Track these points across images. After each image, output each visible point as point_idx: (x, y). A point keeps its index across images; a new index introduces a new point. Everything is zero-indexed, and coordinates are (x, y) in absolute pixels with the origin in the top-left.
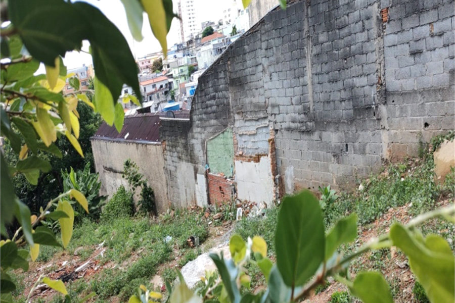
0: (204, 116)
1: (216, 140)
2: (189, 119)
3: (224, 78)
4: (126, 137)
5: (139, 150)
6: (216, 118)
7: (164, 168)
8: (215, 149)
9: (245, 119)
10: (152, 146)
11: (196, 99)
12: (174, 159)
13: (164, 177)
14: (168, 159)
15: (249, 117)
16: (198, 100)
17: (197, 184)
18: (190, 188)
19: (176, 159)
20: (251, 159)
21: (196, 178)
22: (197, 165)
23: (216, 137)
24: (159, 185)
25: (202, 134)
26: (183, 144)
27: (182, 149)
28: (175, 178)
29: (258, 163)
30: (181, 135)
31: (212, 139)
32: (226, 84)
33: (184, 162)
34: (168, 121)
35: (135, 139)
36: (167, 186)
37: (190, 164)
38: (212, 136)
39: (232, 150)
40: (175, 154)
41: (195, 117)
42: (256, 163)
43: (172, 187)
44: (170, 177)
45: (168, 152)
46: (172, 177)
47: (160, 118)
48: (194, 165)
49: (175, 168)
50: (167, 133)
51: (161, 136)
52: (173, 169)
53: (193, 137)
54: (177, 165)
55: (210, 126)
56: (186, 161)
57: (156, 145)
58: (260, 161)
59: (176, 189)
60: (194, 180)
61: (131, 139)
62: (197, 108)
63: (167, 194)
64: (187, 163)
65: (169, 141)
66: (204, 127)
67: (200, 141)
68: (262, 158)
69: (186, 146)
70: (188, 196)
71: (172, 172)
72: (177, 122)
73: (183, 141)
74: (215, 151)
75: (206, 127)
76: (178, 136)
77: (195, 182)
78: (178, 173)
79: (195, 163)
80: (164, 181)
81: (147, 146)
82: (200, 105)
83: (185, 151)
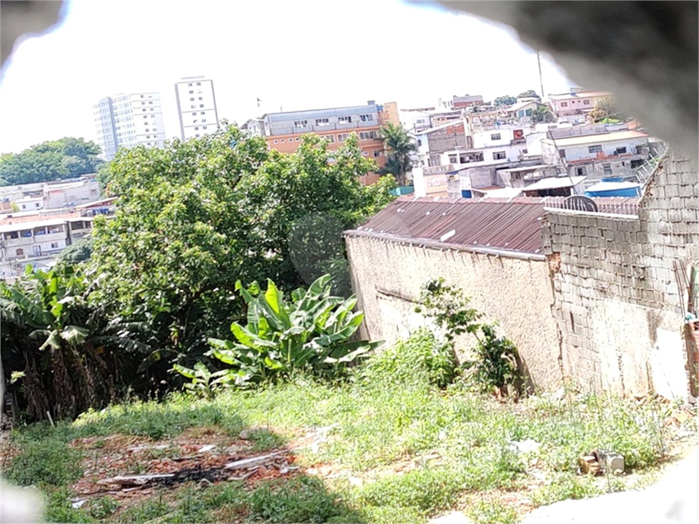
0: (688, 215)
2: (637, 217)
4: (444, 238)
5: (477, 266)
7: (552, 306)
10: (519, 260)
11: (662, 177)
12: (584, 292)
13: (551, 324)
14: (563, 290)
16: (667, 180)
17: (658, 348)
18: (633, 355)
19: (592, 293)
21: (654, 336)
22: (657, 311)
24: (537, 340)
25: (680, 249)
26: (615, 263)
27: (613, 275)
28: (584, 330)
30: (610, 244)
33: (616, 300)
34: (568, 217)
35: (472, 243)
36: (560, 344)
37: (634, 305)
40: (590, 282)
41: (654, 215)
43: (576, 347)
44: (570, 326)
45: (567, 277)
46: (575, 324)
47: (546, 208)
48: (649, 309)
49: (587, 311)
50: (564, 239)
51: (547, 242)
52: (579, 311)
53: (645, 254)
54: (592, 304)
56: (622, 298)
57: (529, 260)
59: (587, 353)
60: (646, 338)
61: (461, 243)
62: (662, 195)
63: (560, 358)
64: (624, 304)
65: (569, 255)
66: (685, 236)
67: (668, 263)
69: (621, 269)
70: (626, 370)
71: (574, 315)
72: (596, 219)
73: (616, 259)
75: (691, 235)
76: (599, 247)
77: (649, 345)
78: (596, 322)
79: (650, 306)
80: (553, 332)
81: (503, 259)
82: (672, 191)
83: (619, 279)
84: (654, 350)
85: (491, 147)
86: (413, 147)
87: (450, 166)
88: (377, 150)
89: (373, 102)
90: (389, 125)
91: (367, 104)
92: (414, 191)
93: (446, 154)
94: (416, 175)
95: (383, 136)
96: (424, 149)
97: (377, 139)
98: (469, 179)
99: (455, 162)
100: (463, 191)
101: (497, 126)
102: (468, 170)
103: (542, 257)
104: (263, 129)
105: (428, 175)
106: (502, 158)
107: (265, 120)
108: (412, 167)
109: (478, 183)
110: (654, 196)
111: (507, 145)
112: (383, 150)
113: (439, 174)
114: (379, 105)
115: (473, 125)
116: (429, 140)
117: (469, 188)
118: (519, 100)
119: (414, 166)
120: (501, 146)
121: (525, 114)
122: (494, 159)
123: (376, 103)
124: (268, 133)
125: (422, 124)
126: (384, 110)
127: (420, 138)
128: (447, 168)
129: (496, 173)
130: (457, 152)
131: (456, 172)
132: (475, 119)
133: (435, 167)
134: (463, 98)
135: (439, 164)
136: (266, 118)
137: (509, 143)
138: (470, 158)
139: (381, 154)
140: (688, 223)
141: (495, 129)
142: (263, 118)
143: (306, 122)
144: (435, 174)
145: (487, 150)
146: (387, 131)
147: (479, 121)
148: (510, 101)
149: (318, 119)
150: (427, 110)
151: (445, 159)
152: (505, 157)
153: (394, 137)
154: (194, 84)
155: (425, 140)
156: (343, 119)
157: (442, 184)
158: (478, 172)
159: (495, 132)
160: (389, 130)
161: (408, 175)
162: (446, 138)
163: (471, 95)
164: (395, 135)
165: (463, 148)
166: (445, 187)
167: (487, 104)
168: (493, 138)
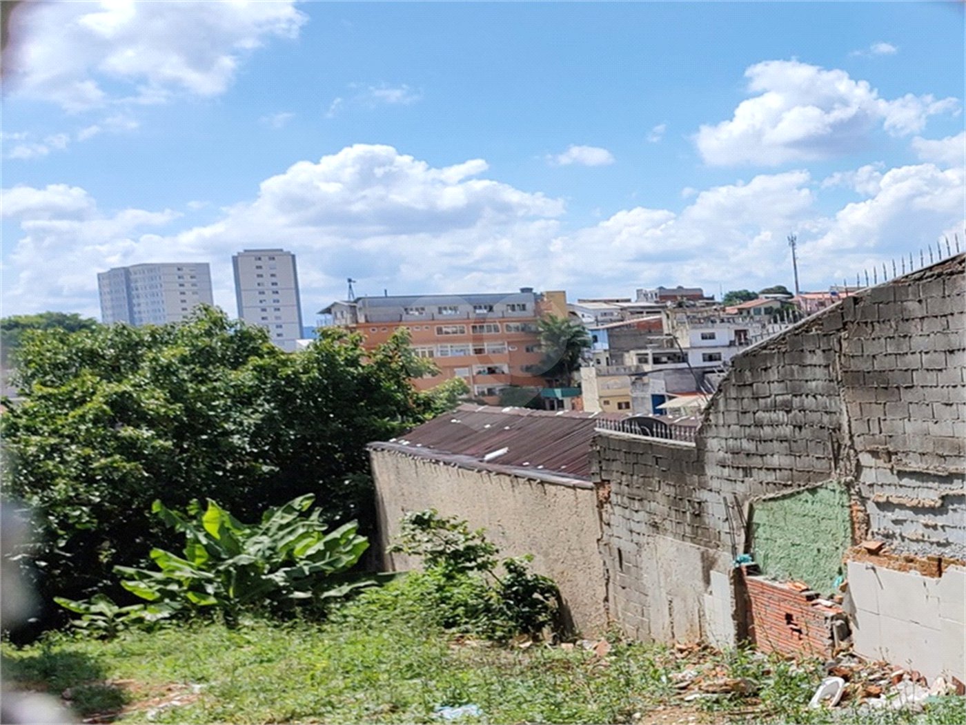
0: (749, 446)
1: (786, 502)
2: (694, 444)
3: (827, 366)
4: (490, 456)
5: (517, 491)
6: (791, 453)
7: (598, 540)
8: (782, 524)
9: (896, 468)
10: (563, 487)
11: (721, 402)
12: (634, 526)
13: (598, 561)
14: (612, 523)
15: (915, 465)
16: (726, 405)
17: (711, 593)
18: (684, 600)
19: (643, 528)
20: (911, 564)
21: (707, 581)
22: (711, 551)
23: (784, 497)
24: (581, 578)
25: (739, 483)
26: (669, 496)
27: (666, 509)
28: (633, 569)
29: (936, 579)
30: (664, 474)
31: (771, 499)
32: (831, 381)
33: (670, 538)
34: (621, 441)
35: (520, 465)
36: (607, 584)
37: (688, 544)
38: (774, 492)
39: (842, 533)
40: (642, 516)
41: (713, 444)
42: (927, 578)
43: (624, 588)
44: (617, 564)
45: (617, 509)
46: (624, 563)
47: (597, 429)
48: (703, 549)
49: (637, 548)
50: (615, 466)
51: (595, 468)
52: (628, 547)
53: (702, 486)
54: (643, 540)
55: (768, 469)
56: (675, 535)
57: (574, 487)
58: (943, 574)
59: (636, 595)
60: (700, 584)
62: (721, 422)
63: (606, 600)
64: (678, 542)
65: (620, 484)
66: (744, 469)
67: (726, 498)
68: (950, 571)
69: (676, 502)
70: (677, 617)
71: (623, 553)
72: (650, 444)
73: (671, 491)
74: (782, 529)
75: (750, 468)
76: (653, 477)
77: (703, 589)
78: (645, 559)
79: (705, 546)
80: (599, 570)
81: (546, 485)
82: (732, 418)
83: (673, 513)
84: (706, 595)
85: (701, 347)
86: (585, 344)
87: (638, 367)
88: (530, 345)
89: (531, 290)
90: (551, 317)
91: (519, 292)
92: (581, 393)
93: (632, 352)
94: (586, 375)
95: (541, 329)
96: (602, 346)
97: (531, 332)
98: (663, 382)
99: (646, 361)
100: (653, 396)
101: (710, 324)
102: (662, 373)
103: (590, 484)
104: (355, 315)
105: (604, 376)
106: (716, 360)
107: (359, 305)
108: (580, 366)
109: (675, 388)
110: (713, 422)
111: (723, 346)
112: (540, 346)
113: (620, 375)
114: (539, 293)
115: (675, 322)
116: (610, 336)
117: (663, 392)
118: (761, 296)
119: (583, 364)
120: (716, 347)
121: (763, 312)
122: (704, 360)
123: (534, 291)
124: (362, 320)
125: (608, 318)
126: (545, 299)
127: (595, 333)
128: (633, 369)
129: (703, 377)
130: (649, 351)
131: (645, 374)
132: (678, 315)
133: (615, 367)
134: (673, 290)
135: (623, 363)
136: (360, 302)
137: (728, 343)
138: (669, 358)
139: (536, 349)
140: (748, 455)
141: (707, 327)
142: (356, 301)
143: (423, 309)
144: (613, 375)
145: (694, 350)
146: (546, 324)
147: (685, 317)
148: (749, 296)
149: (443, 306)
150: (618, 301)
151: (631, 359)
152: (720, 359)
153: (556, 330)
154: (265, 259)
155: (603, 336)
156: (480, 308)
157: (624, 386)
158: (678, 375)
159: (707, 331)
160: (551, 323)
161: (575, 375)
162: (635, 335)
163: (685, 287)
164: (560, 329)
165: (658, 347)
166: (628, 391)
167: (708, 299)
168: (704, 337)
